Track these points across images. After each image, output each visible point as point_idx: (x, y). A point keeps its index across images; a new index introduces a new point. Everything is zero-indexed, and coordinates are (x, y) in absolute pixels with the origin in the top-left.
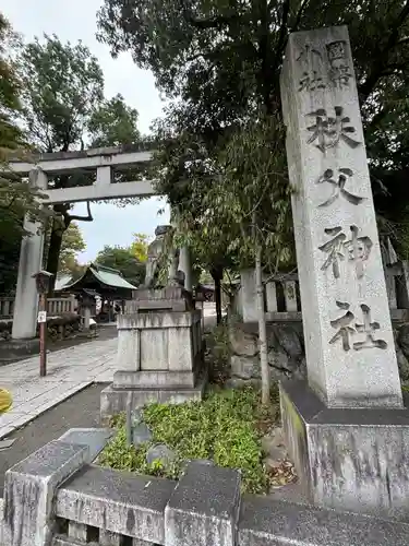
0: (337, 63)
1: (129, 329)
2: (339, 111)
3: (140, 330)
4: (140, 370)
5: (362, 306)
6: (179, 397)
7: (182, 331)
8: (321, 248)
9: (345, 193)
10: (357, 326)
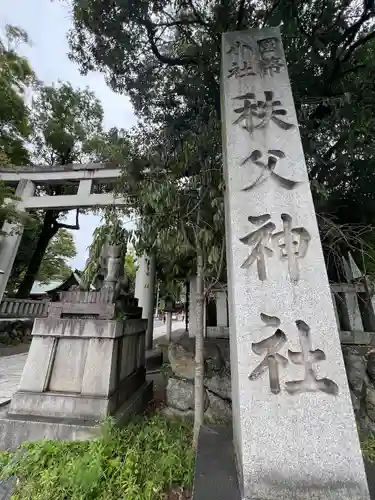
0: (269, 55)
1: (45, 337)
2: (269, 95)
3: (58, 339)
4: (47, 389)
5: (299, 323)
6: (82, 433)
7: (105, 343)
8: (245, 240)
9: (276, 177)
10: (291, 353)
